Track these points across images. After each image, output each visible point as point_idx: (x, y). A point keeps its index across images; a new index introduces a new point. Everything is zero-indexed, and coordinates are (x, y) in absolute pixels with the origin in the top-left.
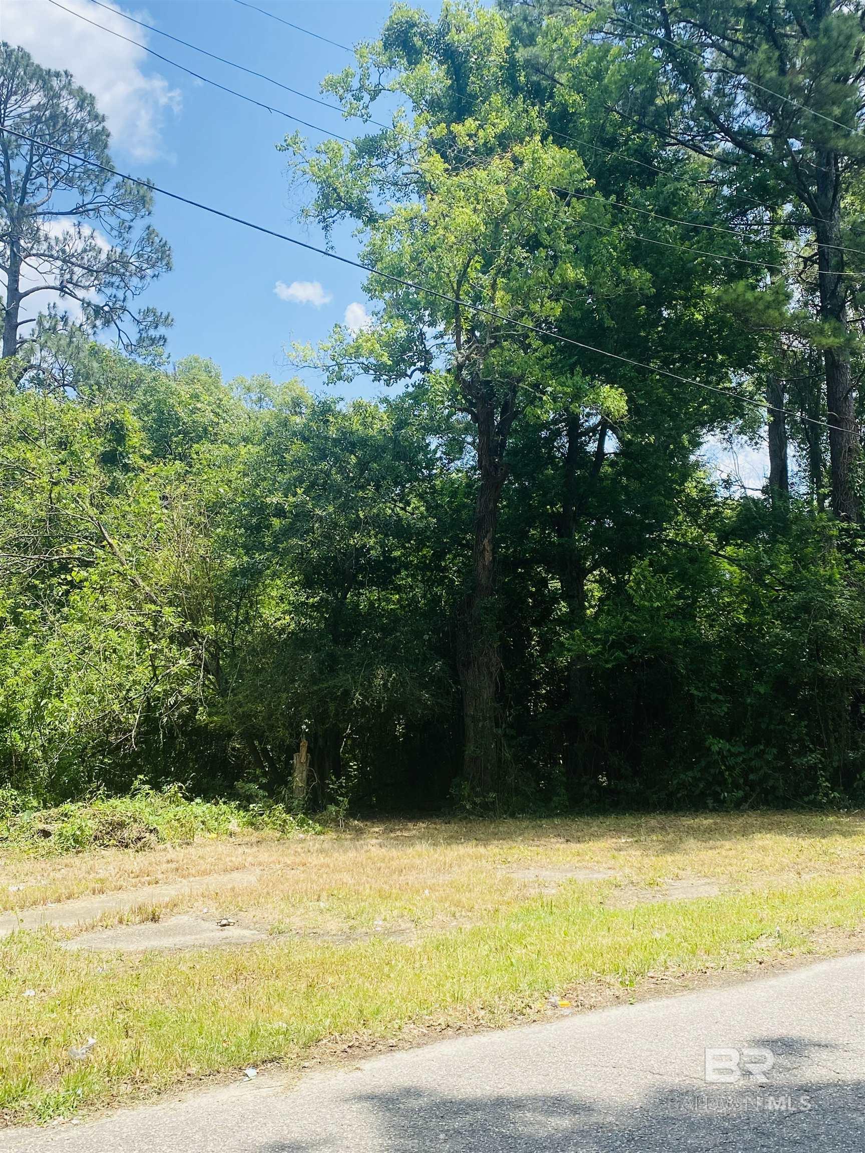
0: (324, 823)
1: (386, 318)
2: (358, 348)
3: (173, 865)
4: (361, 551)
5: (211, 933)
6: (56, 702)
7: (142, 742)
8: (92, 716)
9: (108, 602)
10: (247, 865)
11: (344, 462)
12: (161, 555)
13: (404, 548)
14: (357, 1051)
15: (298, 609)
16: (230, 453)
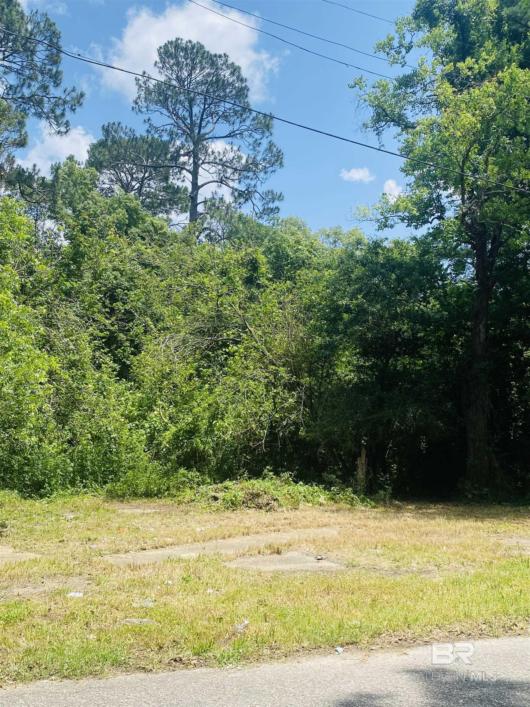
0: (377, 501)
1: (415, 186)
2: (398, 206)
3: (288, 521)
4: (398, 333)
5: (311, 564)
6: (220, 422)
7: (268, 447)
8: (240, 431)
9: (249, 365)
10: (331, 524)
11: (388, 278)
12: (278, 337)
13: (426, 331)
14: (404, 643)
15: (359, 369)
16: (319, 275)
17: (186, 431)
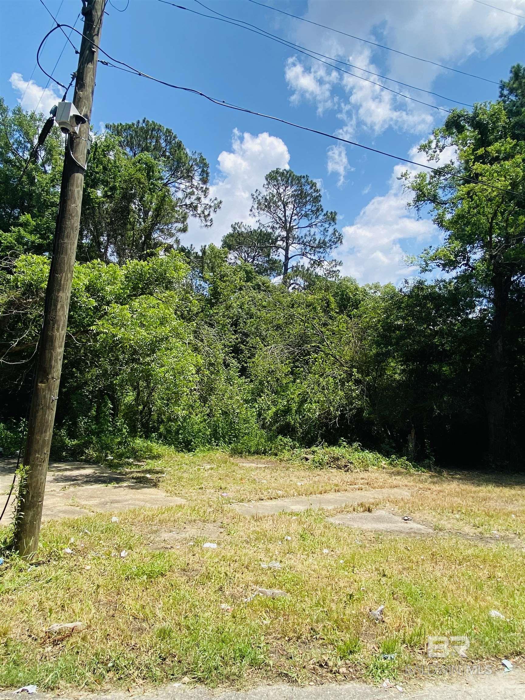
3: (365, 481)
5: (401, 524)
6: (310, 405)
17: (282, 411)
